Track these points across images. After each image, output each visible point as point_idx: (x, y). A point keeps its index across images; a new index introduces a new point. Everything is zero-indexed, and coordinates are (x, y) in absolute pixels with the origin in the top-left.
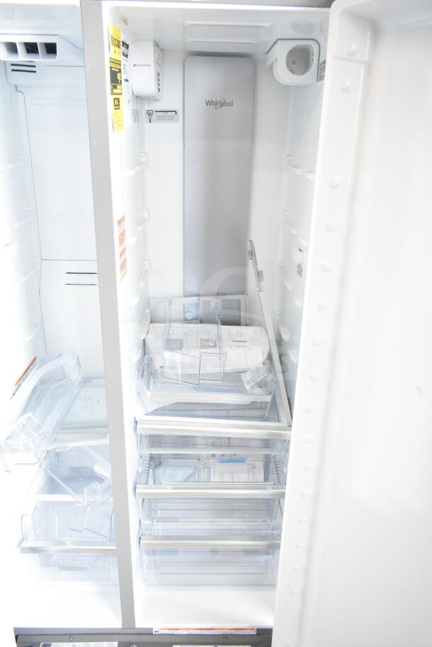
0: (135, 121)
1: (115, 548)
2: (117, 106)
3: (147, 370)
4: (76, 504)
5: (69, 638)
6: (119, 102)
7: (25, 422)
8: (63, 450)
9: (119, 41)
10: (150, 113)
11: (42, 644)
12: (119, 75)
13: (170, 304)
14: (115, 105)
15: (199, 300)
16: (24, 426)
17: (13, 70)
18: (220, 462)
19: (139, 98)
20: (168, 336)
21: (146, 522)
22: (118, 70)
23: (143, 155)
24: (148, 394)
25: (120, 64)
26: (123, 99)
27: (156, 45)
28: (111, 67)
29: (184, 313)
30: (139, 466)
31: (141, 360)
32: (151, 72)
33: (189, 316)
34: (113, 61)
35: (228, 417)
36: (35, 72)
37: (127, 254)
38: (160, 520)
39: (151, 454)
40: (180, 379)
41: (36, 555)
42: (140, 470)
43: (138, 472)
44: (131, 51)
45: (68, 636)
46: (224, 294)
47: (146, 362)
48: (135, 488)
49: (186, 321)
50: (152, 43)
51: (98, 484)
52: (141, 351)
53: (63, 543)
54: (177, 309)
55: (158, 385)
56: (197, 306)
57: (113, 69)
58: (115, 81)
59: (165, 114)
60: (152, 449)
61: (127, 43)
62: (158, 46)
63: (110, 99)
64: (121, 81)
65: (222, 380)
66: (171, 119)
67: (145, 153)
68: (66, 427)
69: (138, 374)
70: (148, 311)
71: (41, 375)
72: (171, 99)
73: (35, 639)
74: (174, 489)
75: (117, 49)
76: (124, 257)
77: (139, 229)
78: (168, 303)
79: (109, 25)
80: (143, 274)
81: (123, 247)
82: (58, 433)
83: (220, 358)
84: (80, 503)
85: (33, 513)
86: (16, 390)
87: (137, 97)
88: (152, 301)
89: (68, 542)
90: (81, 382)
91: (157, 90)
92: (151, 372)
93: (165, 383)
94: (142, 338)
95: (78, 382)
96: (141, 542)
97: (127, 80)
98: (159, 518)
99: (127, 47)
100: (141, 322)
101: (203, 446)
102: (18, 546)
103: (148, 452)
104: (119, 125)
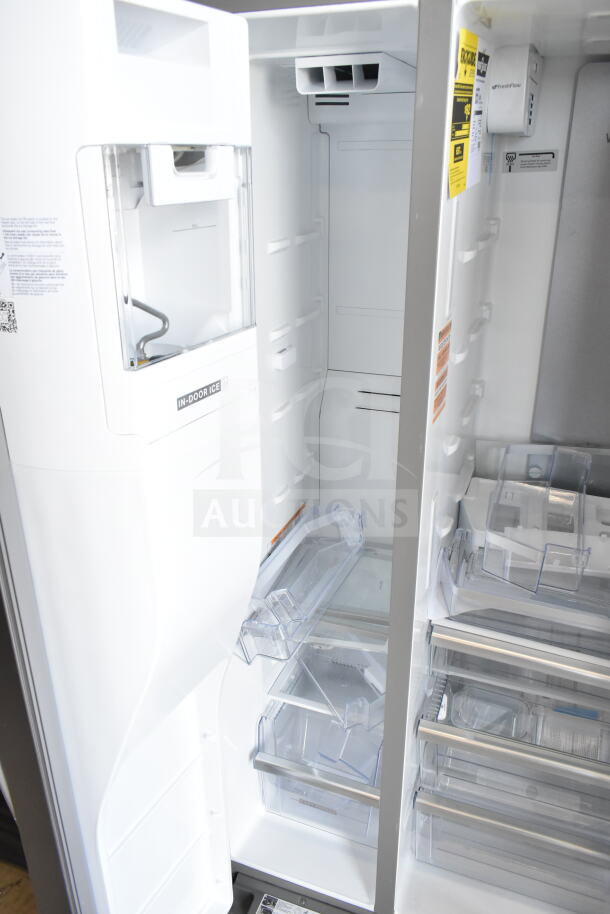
0: (486, 171)
1: (378, 798)
2: (458, 156)
3: (459, 551)
4: (333, 721)
5: (302, 900)
6: (462, 150)
7: (277, 600)
8: (323, 648)
9: (473, 55)
10: (510, 158)
11: (265, 895)
12: (467, 107)
13: (507, 452)
14: (456, 156)
15: (555, 449)
16: (275, 604)
17: (318, 104)
18: (556, 710)
19: (495, 137)
20: (498, 500)
21: (427, 771)
22: (466, 100)
23: (492, 222)
24: (455, 590)
25: (471, 90)
26: (469, 144)
27: (534, 50)
28: (455, 98)
29: (529, 467)
30: (429, 688)
31: (452, 533)
32: (520, 96)
33: (535, 473)
34: (459, 87)
35: (577, 649)
36: (347, 104)
37: (448, 380)
38: (450, 772)
39: (448, 676)
40: (507, 578)
41: (273, 777)
42: (430, 693)
43: (426, 696)
44: (491, 68)
45: (300, 897)
46: (598, 446)
47: (458, 538)
48: (418, 723)
49: (529, 479)
50: (527, 49)
51: (366, 701)
52: (452, 521)
53: (309, 771)
54: (517, 460)
55: (472, 578)
56: (551, 458)
57: (459, 100)
58: (460, 117)
59: (536, 158)
60: (451, 668)
61: (486, 54)
62: (536, 51)
63: (448, 147)
64: (469, 116)
65: (576, 591)
66: (544, 165)
67: (496, 219)
68: (330, 613)
69: (443, 556)
70: (471, 458)
71: (309, 532)
72: (549, 135)
73: (260, 887)
74: (476, 739)
75: (469, 67)
76: (441, 387)
77: (473, 338)
78: (503, 451)
79: (459, 32)
80: (470, 403)
81: (442, 370)
82: (320, 620)
83: (577, 558)
84: (337, 720)
85: (275, 718)
86: (273, 549)
87: (493, 134)
88: (479, 444)
89: (315, 771)
90: (360, 550)
91: (527, 121)
92: (465, 554)
93: (483, 577)
94: (457, 500)
95: (357, 549)
96: (418, 800)
97: (479, 113)
98: (448, 769)
99: (486, 61)
100: (458, 472)
101: (531, 681)
102: (251, 758)
103: (444, 671)
104: (458, 185)
